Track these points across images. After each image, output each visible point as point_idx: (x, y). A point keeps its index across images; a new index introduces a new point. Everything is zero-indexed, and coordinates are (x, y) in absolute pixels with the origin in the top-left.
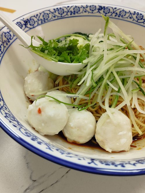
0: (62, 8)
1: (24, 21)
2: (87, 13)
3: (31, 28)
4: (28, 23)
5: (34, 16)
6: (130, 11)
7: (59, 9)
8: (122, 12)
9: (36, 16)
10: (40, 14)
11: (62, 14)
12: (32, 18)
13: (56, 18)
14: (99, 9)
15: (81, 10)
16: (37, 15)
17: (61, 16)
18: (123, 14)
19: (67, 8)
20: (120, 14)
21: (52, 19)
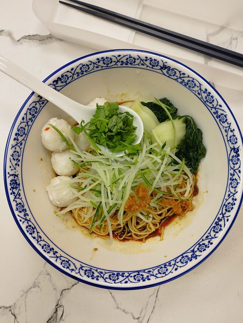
0: (214, 99)
1: (164, 65)
2: (226, 134)
3: (164, 74)
4: (166, 69)
5: (180, 72)
6: (237, 192)
7: (211, 95)
8: (236, 182)
9: (181, 73)
10: (189, 77)
11: (208, 101)
12: (175, 70)
13: (200, 97)
14: (234, 149)
15: (225, 125)
16: (184, 74)
17: (205, 102)
18: (234, 184)
19: (217, 105)
20: (233, 180)
21: (194, 92)
